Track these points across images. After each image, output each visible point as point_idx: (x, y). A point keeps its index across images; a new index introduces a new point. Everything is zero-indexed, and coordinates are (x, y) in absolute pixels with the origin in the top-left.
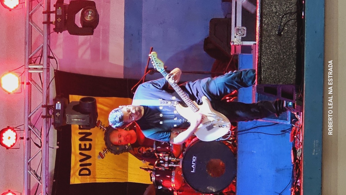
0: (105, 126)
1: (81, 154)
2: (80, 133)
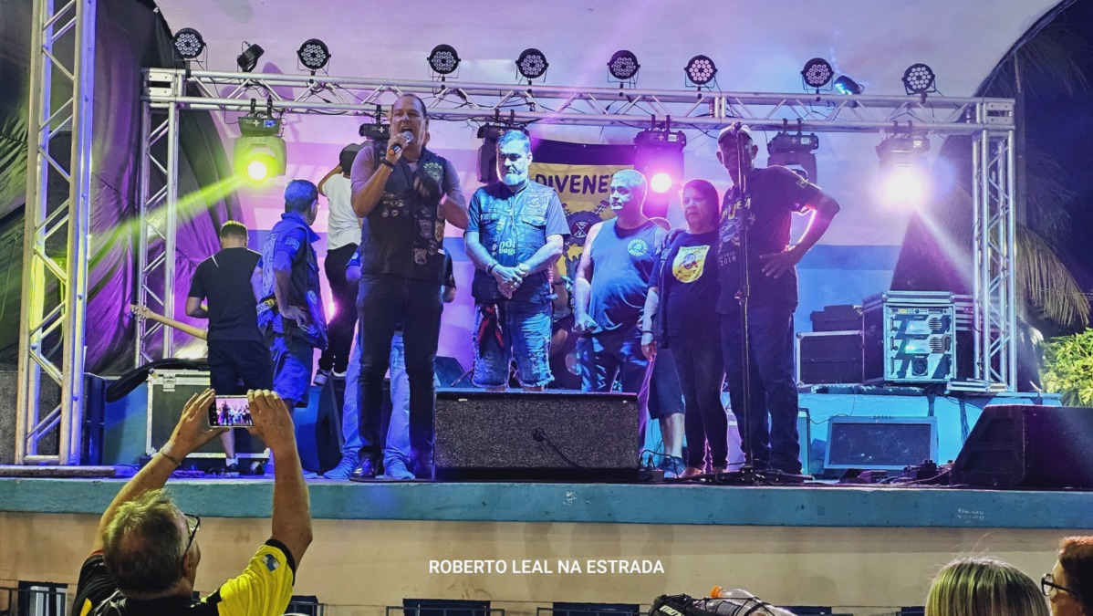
0: (600, 213)
1: (567, 177)
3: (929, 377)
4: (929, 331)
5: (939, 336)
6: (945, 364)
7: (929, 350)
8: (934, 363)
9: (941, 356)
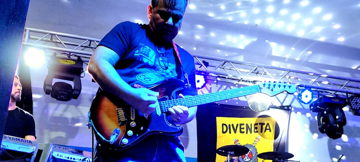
1: (237, 125)
2: (251, 124)
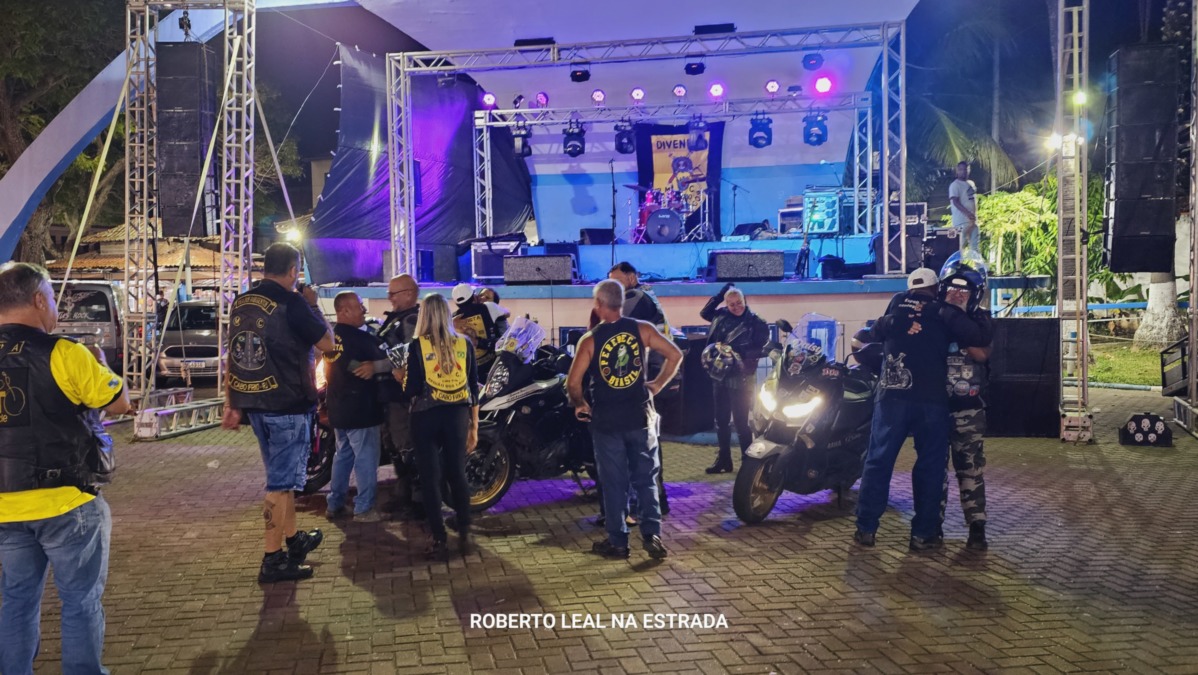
2: (684, 140)
3: (825, 230)
4: (824, 208)
5: (831, 210)
6: (834, 222)
7: (825, 217)
8: (828, 222)
9: (831, 219)
